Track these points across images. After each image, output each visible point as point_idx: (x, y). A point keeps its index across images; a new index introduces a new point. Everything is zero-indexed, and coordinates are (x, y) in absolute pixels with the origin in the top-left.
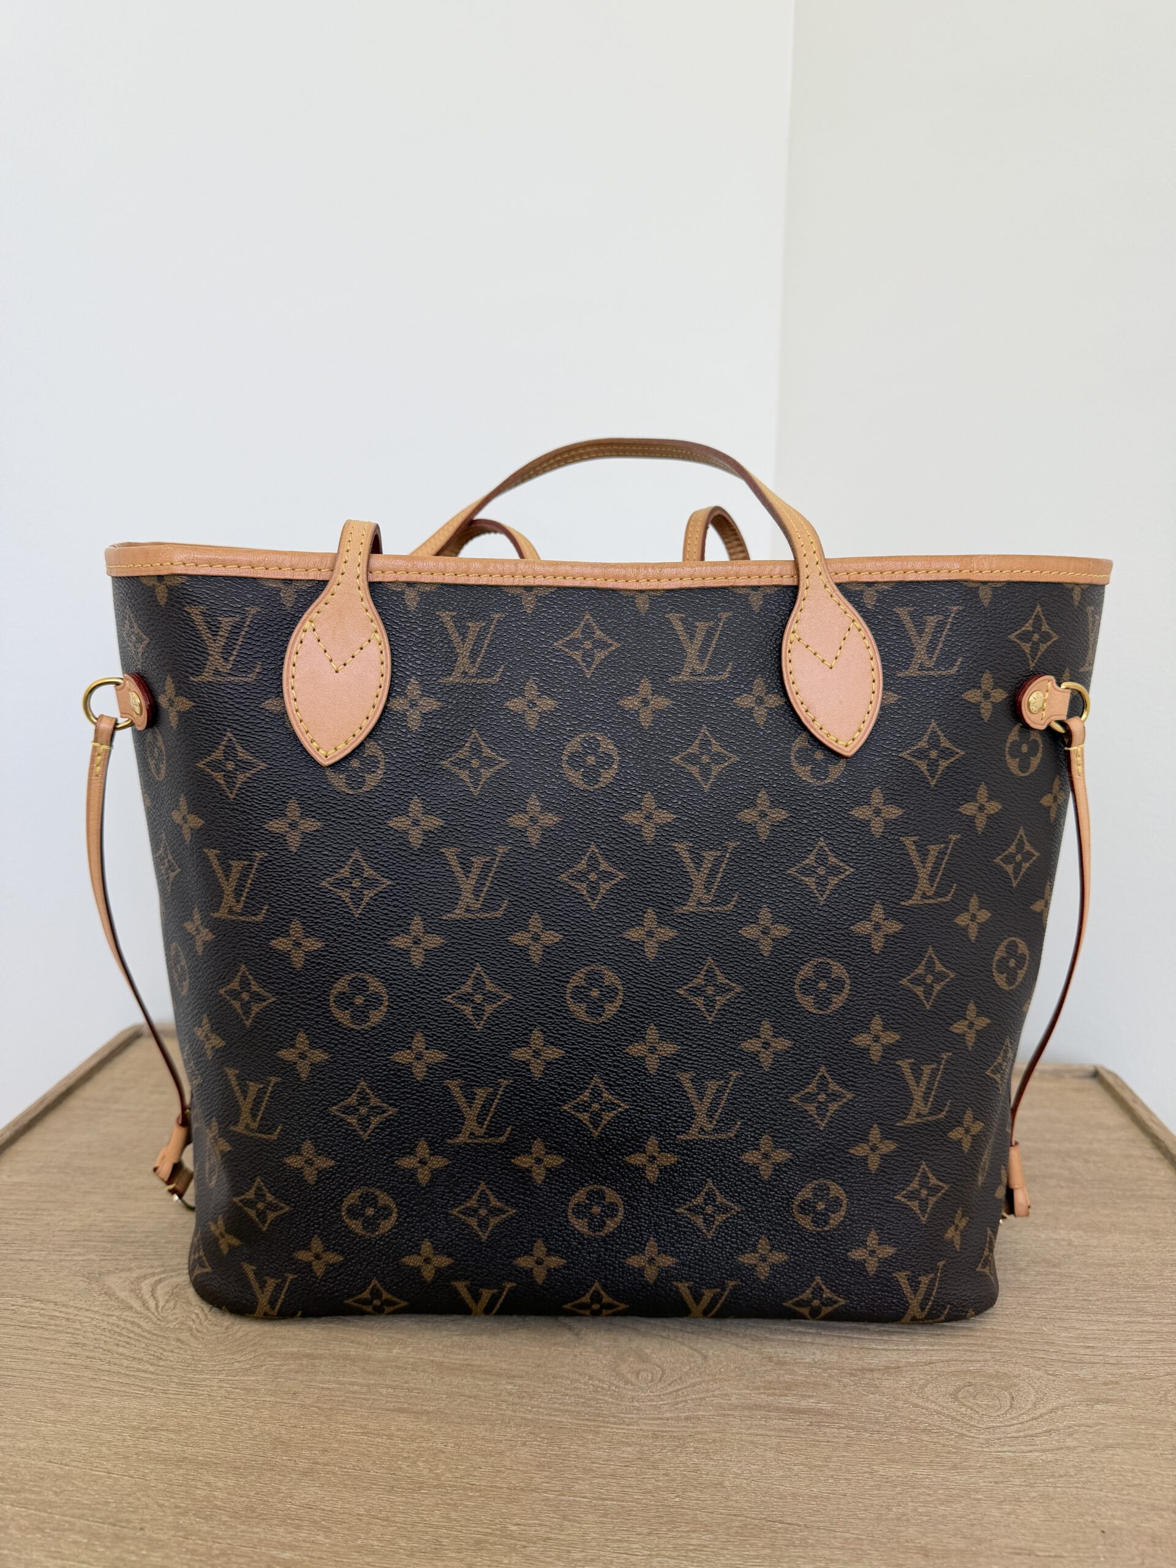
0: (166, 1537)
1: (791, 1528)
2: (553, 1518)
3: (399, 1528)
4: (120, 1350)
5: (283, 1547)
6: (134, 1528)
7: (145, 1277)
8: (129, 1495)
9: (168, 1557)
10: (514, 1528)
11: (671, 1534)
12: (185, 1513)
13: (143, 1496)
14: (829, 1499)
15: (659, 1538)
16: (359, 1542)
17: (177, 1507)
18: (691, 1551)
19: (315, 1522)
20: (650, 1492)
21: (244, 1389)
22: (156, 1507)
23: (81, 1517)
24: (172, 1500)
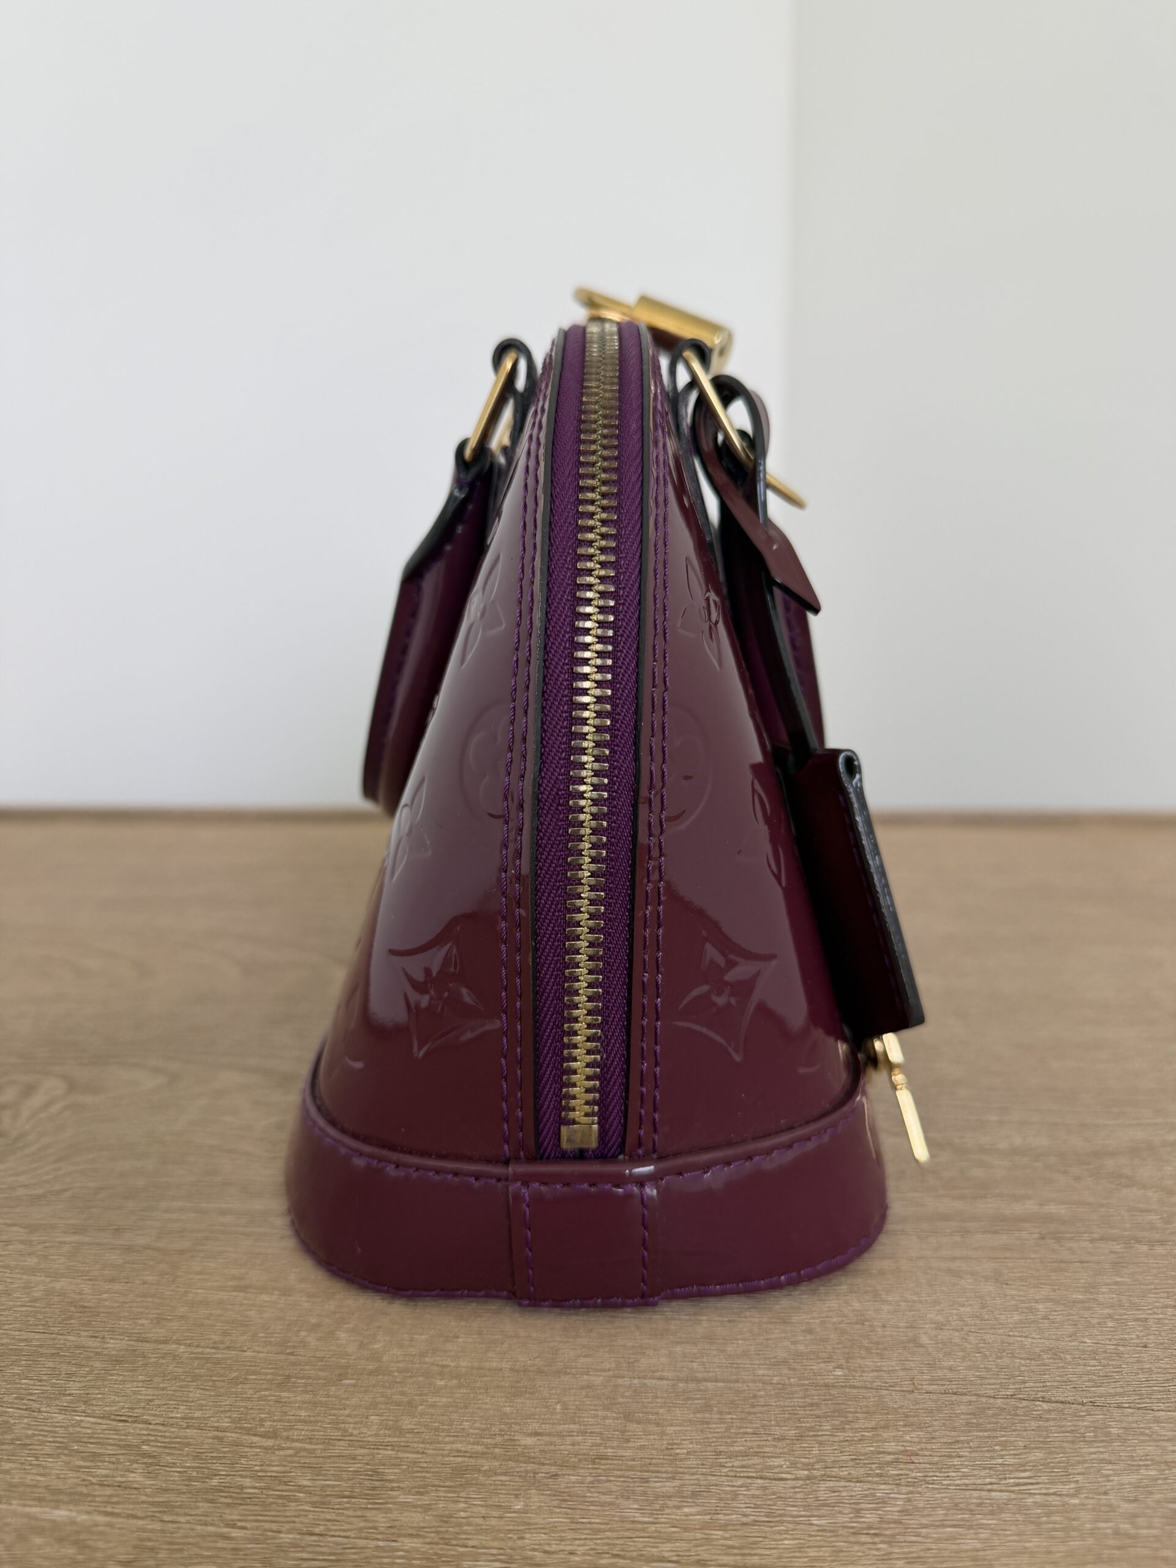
1: (1069, 1410)
2: (605, 1418)
3: (298, 1451)
5: (56, 1497)
10: (530, 1441)
11: (842, 1436)
14: (1120, 1355)
15: (821, 1443)
16: (215, 1482)
18: (889, 1464)
20: (785, 1362)
21: (27, 1227)
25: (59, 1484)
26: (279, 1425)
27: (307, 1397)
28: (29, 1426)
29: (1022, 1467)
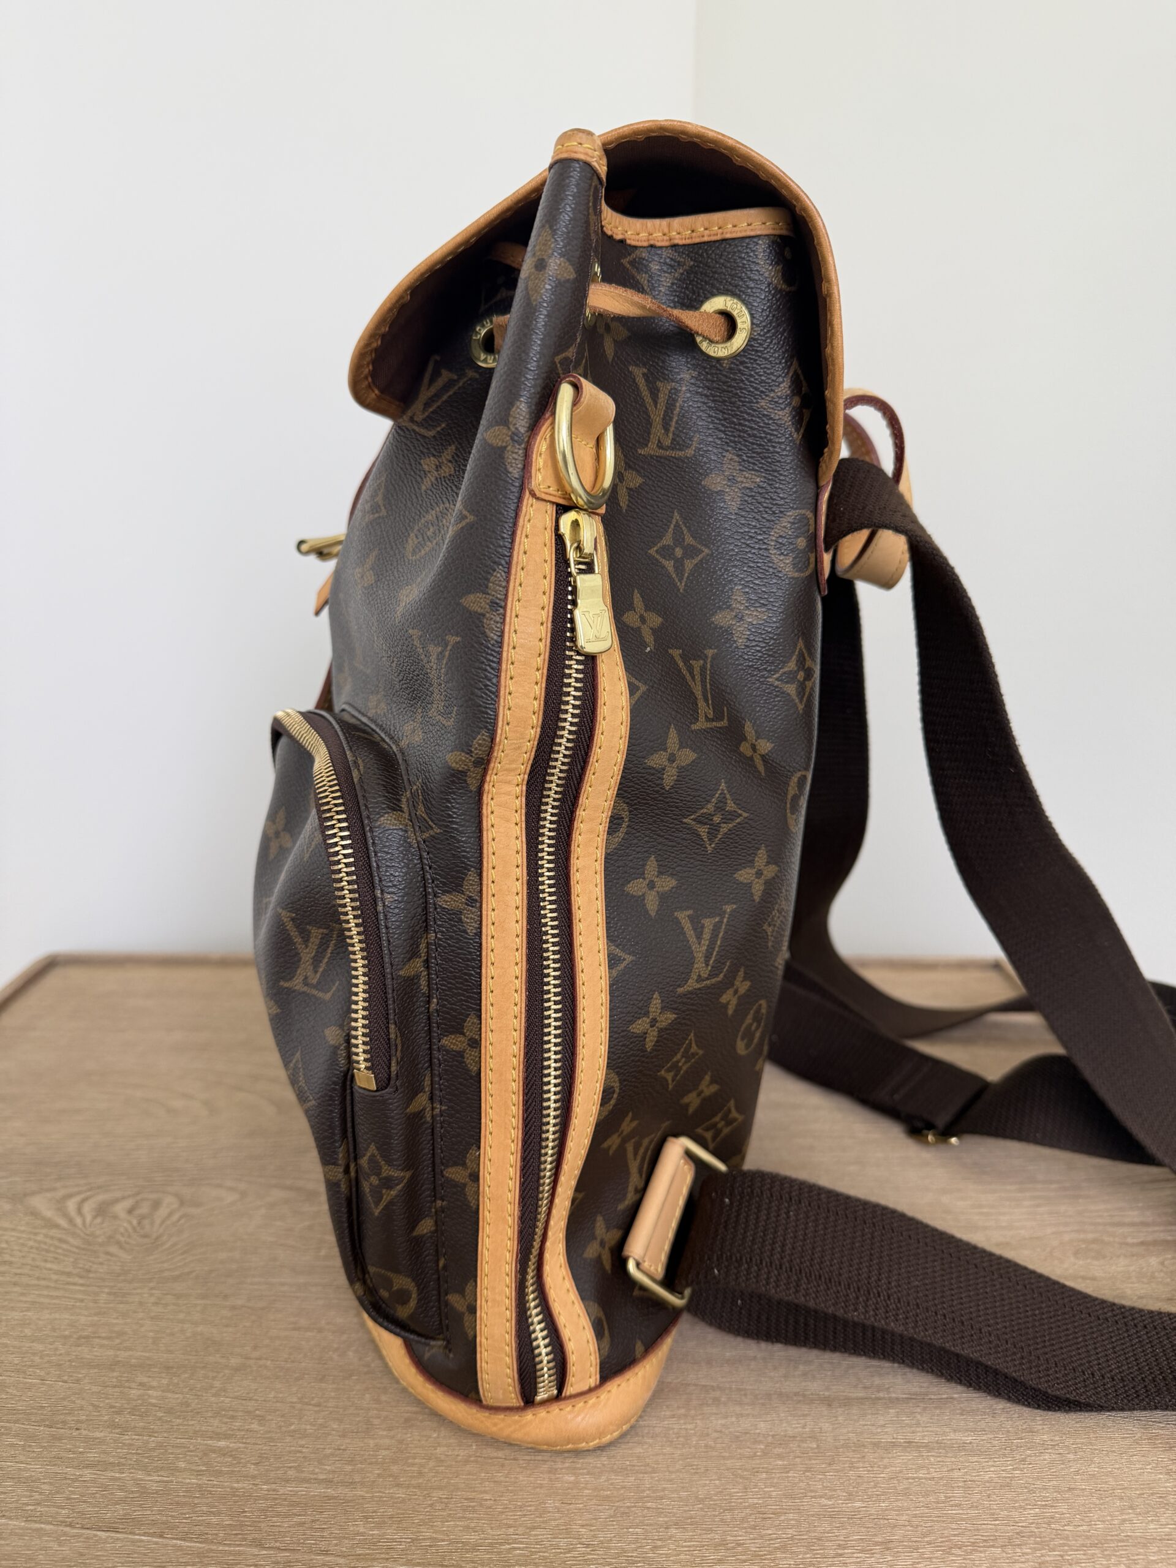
0: (102, 1434)
4: (49, 1265)
5: (218, 1436)
6: (70, 1428)
7: (70, 1196)
8: (64, 1399)
9: (104, 1452)
12: (119, 1412)
13: (78, 1398)
16: (293, 1427)
17: (112, 1407)
19: (247, 1412)
21: (175, 1295)
22: (91, 1408)
23: (16, 1422)
24: (107, 1401)
25: (219, 1430)
26: (322, 1400)
27: (334, 1386)
28: (198, 1404)
29: (673, 1416)
